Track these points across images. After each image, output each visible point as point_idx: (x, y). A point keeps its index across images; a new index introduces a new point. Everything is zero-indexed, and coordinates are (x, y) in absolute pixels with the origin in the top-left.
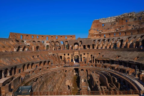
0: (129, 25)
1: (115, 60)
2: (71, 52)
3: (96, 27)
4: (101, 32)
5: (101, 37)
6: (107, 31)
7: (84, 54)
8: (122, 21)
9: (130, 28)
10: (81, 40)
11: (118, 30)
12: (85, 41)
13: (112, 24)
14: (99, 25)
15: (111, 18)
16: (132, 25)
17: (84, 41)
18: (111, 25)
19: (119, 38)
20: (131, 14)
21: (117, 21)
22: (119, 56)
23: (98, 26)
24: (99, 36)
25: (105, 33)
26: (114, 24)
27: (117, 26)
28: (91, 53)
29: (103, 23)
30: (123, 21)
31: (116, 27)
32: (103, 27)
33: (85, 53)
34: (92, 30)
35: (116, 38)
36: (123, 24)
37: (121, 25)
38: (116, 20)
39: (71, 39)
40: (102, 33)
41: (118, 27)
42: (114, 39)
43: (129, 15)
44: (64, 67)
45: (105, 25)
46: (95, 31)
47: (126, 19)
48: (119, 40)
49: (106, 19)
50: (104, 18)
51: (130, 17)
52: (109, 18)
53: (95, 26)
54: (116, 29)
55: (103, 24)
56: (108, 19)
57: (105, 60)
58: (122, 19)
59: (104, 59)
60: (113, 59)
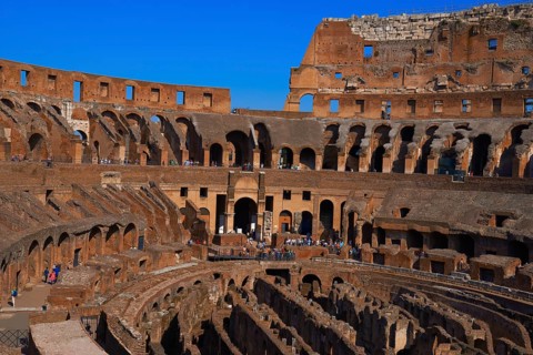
0: (504, 66)
1: (482, 231)
2: (216, 181)
3: (334, 58)
4: (353, 88)
5: (365, 115)
6: (387, 84)
7: (287, 195)
8: (469, 42)
9: (507, 81)
10: (259, 118)
11: (444, 87)
12: (283, 127)
13: (414, 51)
14: (345, 48)
15: (412, 21)
16: (518, 69)
17: (278, 124)
18: (409, 54)
19: (466, 127)
20: (517, 9)
21: (442, 39)
22: (506, 217)
23: (340, 51)
24: (357, 109)
25: (374, 91)
26: (428, 52)
27: (439, 61)
28: (323, 191)
29: (369, 39)
30: (475, 42)
31: (437, 69)
32: (367, 60)
33: (293, 189)
34: (308, 70)
35: (448, 126)
36: (473, 57)
37: (460, 63)
38: (436, 34)
39: (205, 109)
40: (361, 91)
41: (445, 68)
42: (436, 128)
43: (505, 13)
44: (211, 259)
45: (376, 54)
46: (325, 79)
47: (492, 33)
48: (465, 133)
49: (386, 23)
50: (376, 17)
51: (514, 26)
52: (404, 17)
53: (327, 53)
54: (436, 80)
55: (369, 45)
56: (396, 24)
57: (426, 229)
58: (472, 32)
59: (418, 228)
60: (471, 229)
